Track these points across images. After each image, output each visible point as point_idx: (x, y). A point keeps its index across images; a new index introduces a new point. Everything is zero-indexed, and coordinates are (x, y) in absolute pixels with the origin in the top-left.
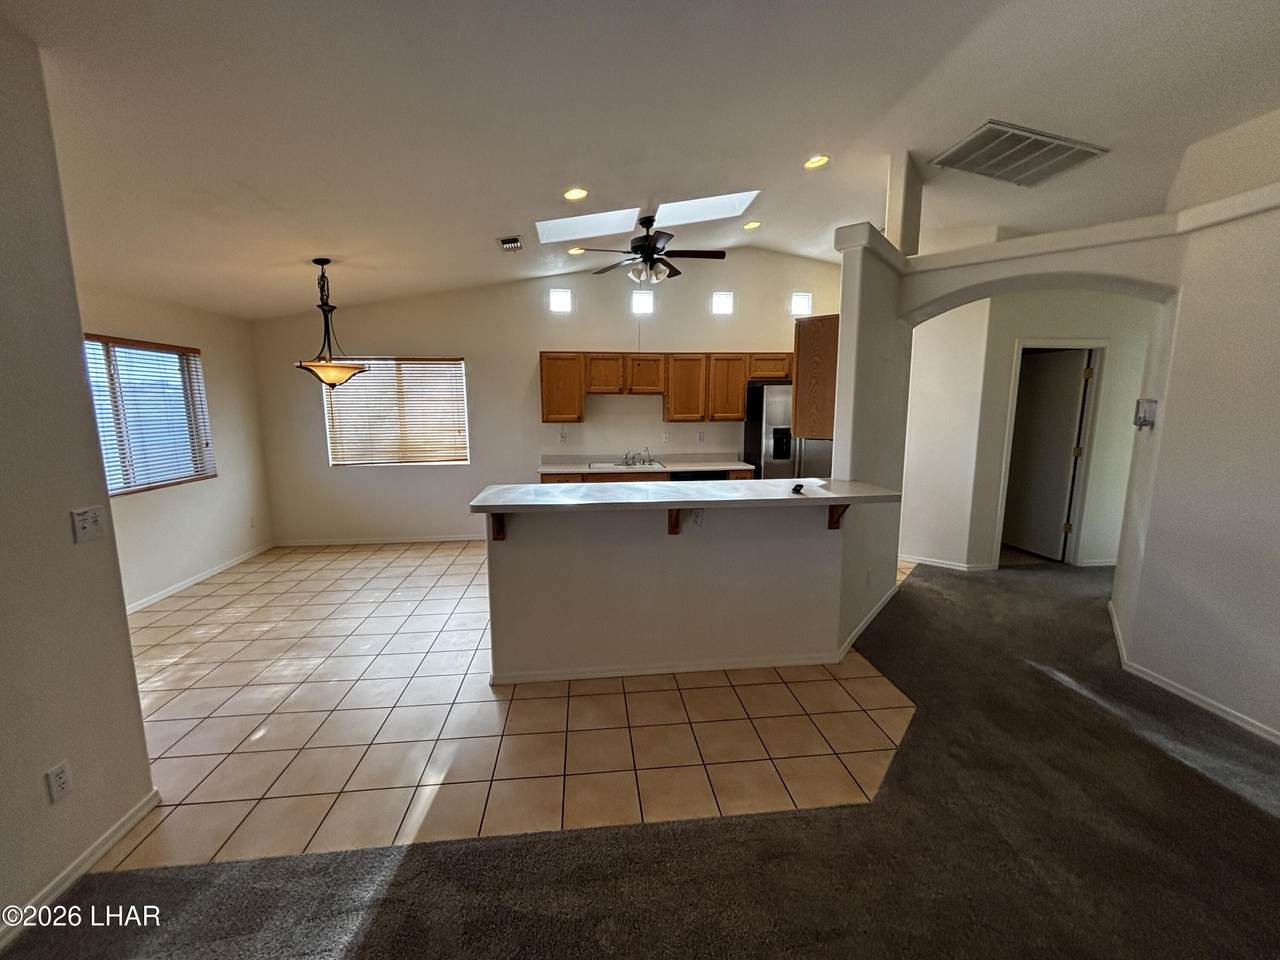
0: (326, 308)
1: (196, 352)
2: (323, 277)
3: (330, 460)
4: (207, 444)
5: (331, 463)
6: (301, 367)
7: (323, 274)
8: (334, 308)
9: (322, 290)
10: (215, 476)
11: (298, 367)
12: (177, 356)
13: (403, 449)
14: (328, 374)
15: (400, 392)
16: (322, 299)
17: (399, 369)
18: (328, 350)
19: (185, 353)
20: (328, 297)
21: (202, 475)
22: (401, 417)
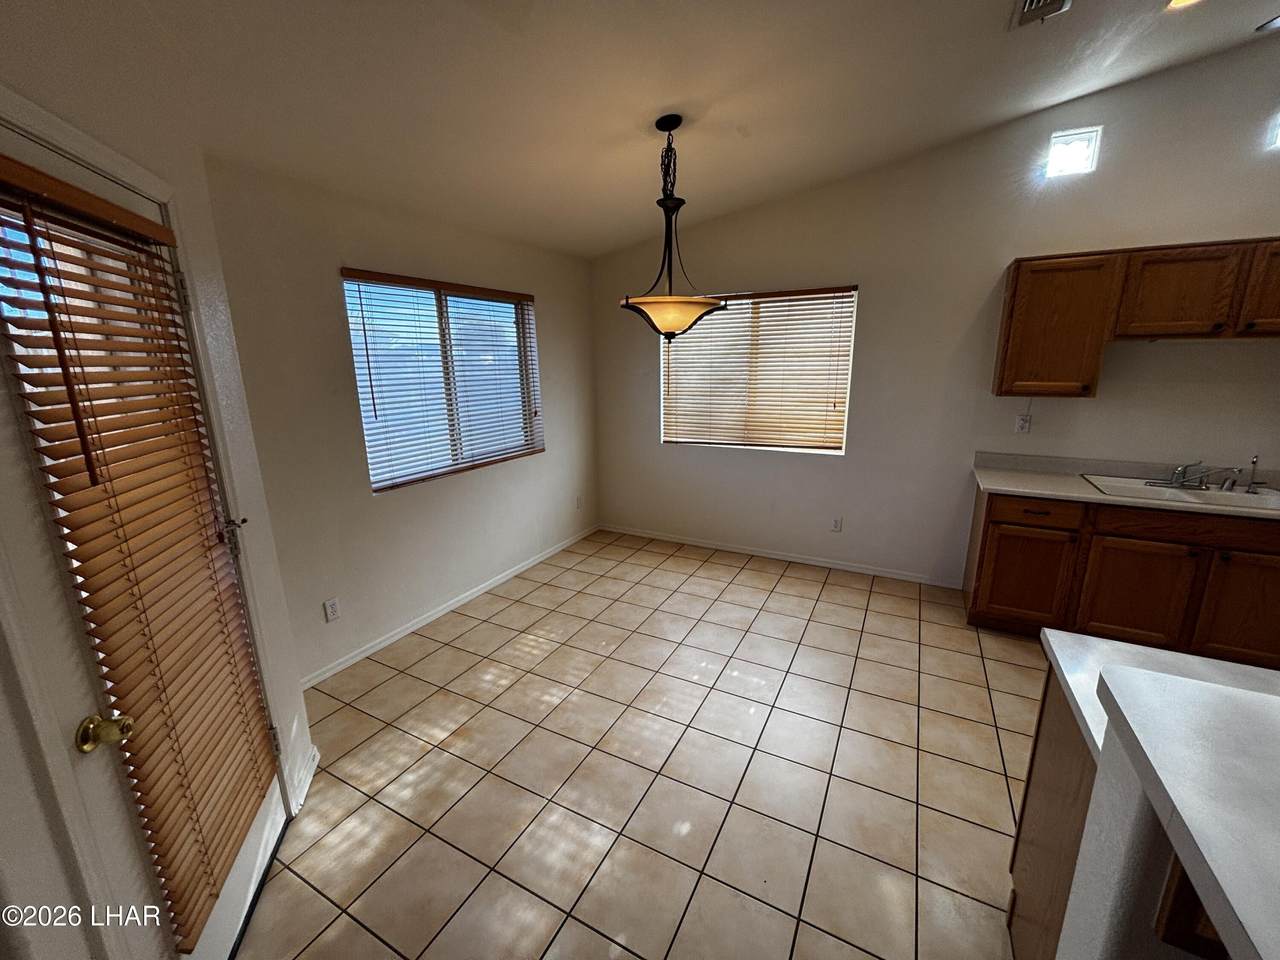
0: (670, 204)
1: (531, 298)
2: (669, 153)
3: (662, 435)
4: (536, 413)
5: (663, 439)
6: (628, 306)
7: (669, 144)
8: (681, 202)
9: (666, 174)
10: (543, 450)
11: (623, 306)
12: (513, 306)
13: (748, 429)
14: (666, 315)
15: (754, 345)
16: (664, 190)
17: (756, 311)
18: (668, 278)
19: (520, 301)
20: (673, 185)
21: (532, 448)
22: (749, 382)
